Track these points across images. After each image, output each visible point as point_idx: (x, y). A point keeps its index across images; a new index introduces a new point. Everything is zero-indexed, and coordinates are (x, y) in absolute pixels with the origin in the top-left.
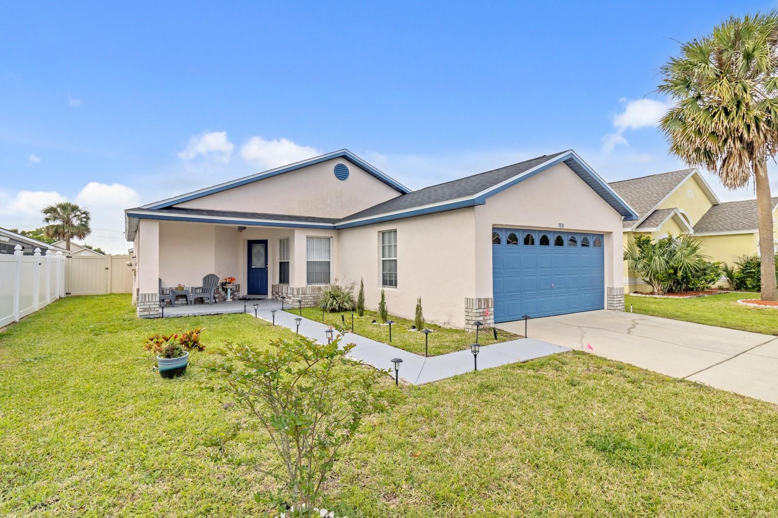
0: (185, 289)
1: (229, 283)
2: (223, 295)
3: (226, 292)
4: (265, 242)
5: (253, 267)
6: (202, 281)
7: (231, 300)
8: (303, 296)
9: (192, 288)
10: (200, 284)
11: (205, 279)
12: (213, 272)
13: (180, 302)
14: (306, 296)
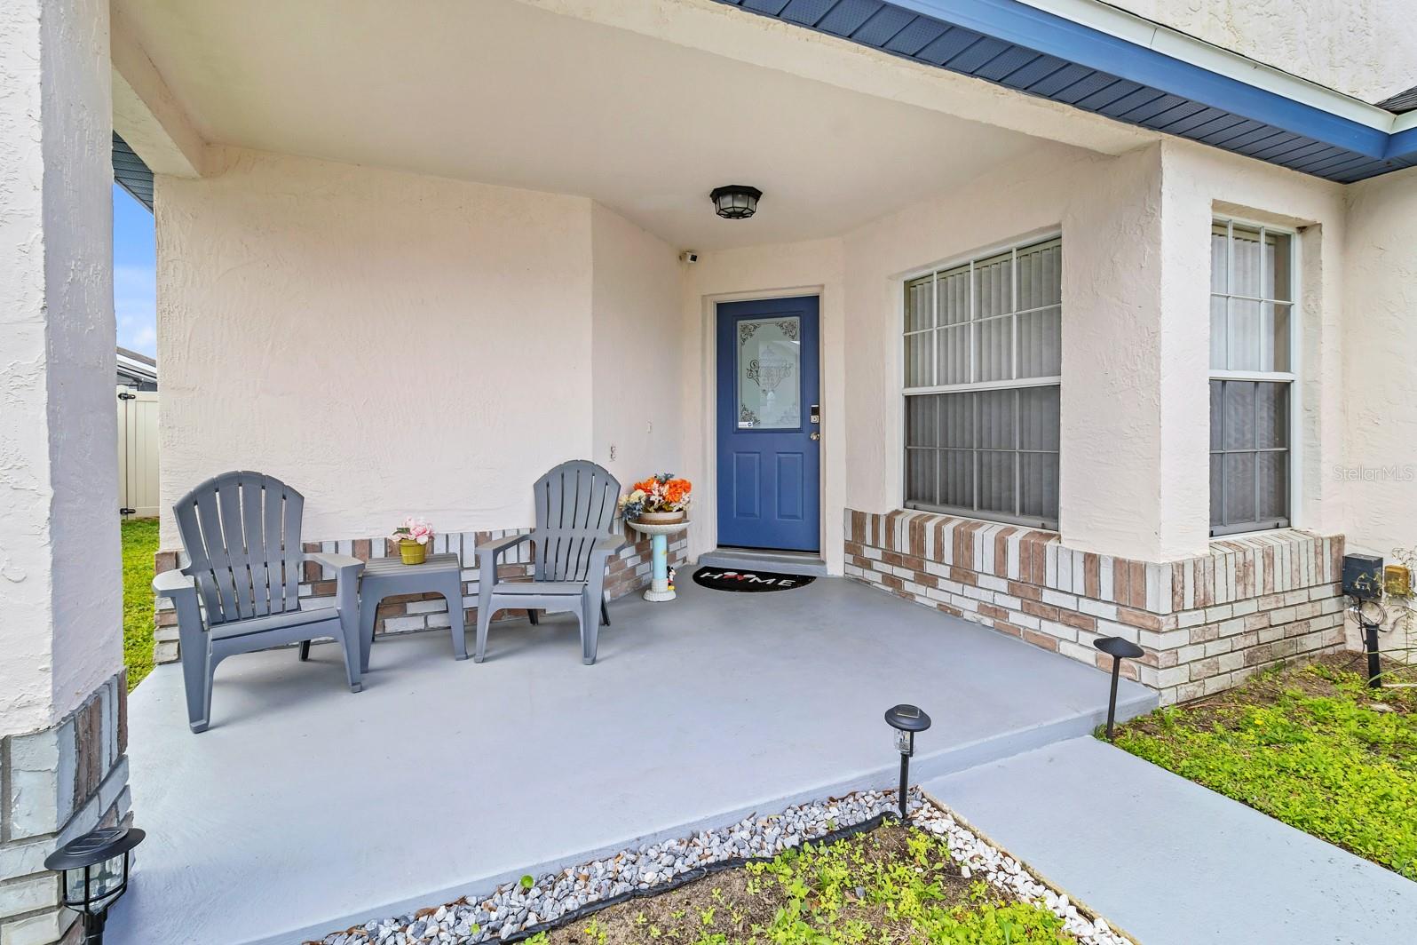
0: (440, 548)
1: (660, 509)
2: (630, 564)
3: (646, 554)
4: (805, 311)
5: (743, 425)
6: (528, 498)
7: (671, 595)
8: (1198, 618)
9: (481, 538)
10: (521, 518)
11: (543, 487)
12: (583, 451)
13: (418, 624)
14: (1214, 614)
